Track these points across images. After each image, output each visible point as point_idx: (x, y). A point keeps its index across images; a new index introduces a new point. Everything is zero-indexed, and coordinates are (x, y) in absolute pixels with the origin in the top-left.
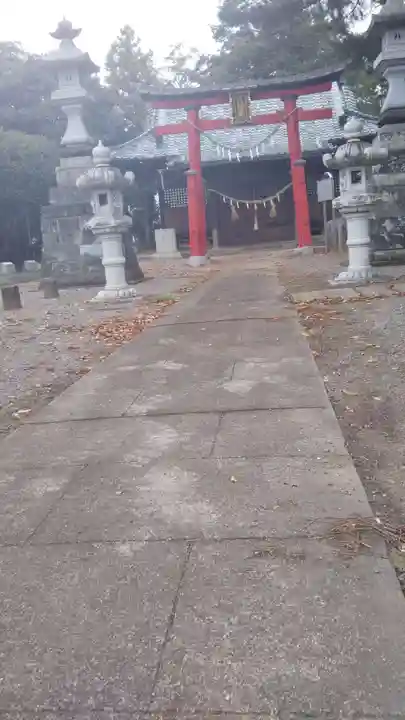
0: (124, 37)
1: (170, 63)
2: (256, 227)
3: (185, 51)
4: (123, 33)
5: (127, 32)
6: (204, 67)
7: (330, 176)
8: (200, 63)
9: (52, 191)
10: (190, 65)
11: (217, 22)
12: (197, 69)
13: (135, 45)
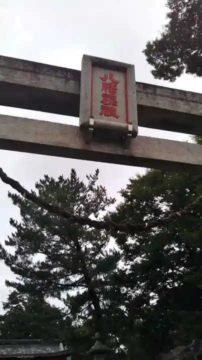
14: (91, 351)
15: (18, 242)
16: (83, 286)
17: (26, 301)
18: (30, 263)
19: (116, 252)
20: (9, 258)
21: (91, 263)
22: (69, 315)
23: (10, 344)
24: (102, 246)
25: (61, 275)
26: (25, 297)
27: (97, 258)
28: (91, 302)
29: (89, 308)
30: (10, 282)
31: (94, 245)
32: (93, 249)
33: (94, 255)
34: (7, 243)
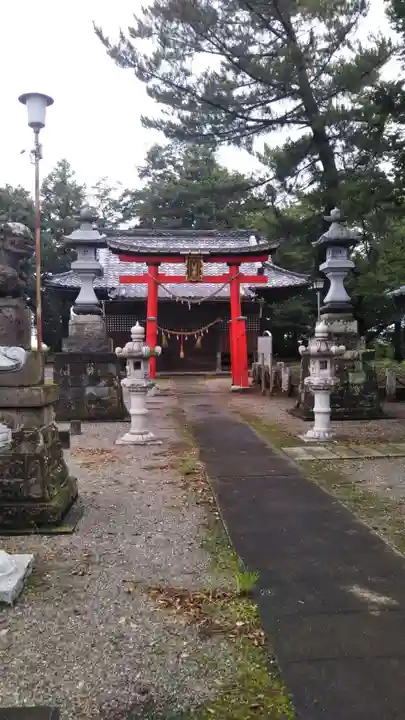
0: (61, 168)
1: (96, 192)
2: (182, 354)
3: (110, 184)
4: (60, 165)
5: (64, 165)
6: (128, 198)
7: (270, 334)
8: (124, 195)
9: (64, 341)
10: (115, 196)
11: (145, 164)
12: (121, 201)
13: (69, 176)
14: (321, 240)
15: (157, 28)
16: (302, 123)
17: (181, 163)
18: (187, 74)
19: (383, 40)
20: (144, 62)
21: (320, 73)
22: (271, 183)
23: (161, 235)
24: (348, 28)
25: (253, 101)
26: (178, 156)
27: (335, 59)
28: (316, 157)
29: (312, 168)
30: (151, 119)
31: (329, 26)
32: (328, 38)
33: (328, 52)
34: (134, 34)
